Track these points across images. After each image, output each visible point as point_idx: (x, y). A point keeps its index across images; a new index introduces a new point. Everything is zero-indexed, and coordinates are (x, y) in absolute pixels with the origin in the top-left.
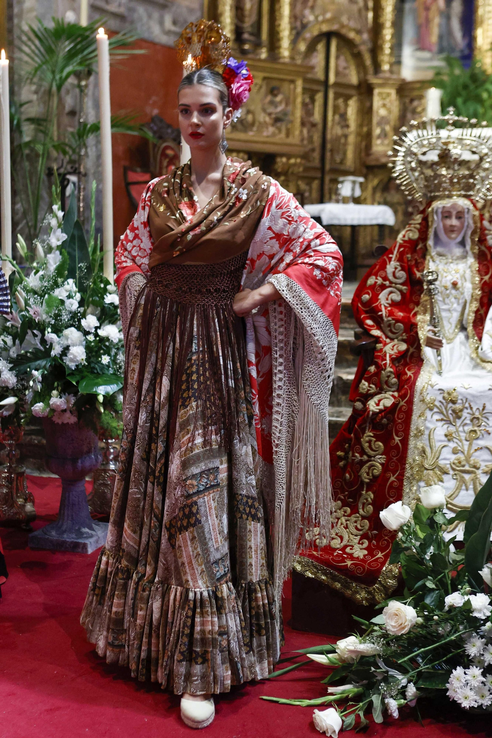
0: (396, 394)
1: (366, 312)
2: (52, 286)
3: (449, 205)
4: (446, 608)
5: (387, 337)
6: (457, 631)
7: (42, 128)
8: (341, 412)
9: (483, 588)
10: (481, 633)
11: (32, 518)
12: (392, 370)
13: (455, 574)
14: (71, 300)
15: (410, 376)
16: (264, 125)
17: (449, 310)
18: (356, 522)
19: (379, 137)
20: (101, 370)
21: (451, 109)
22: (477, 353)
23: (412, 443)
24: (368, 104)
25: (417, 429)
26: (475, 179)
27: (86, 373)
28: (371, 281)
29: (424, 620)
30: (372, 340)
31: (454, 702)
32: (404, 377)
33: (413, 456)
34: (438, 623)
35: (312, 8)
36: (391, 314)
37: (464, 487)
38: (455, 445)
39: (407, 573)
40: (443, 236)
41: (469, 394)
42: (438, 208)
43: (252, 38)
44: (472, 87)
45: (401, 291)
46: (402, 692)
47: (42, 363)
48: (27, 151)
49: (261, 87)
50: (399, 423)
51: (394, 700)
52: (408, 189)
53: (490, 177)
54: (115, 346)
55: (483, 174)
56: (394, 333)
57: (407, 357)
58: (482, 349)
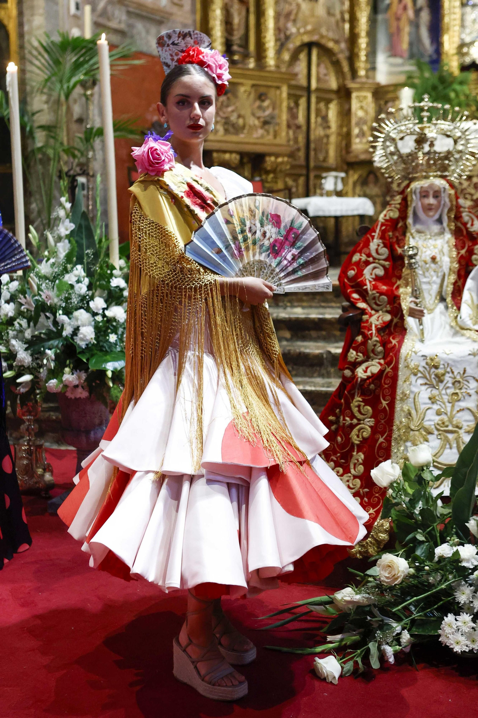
0: (382, 361)
1: (352, 287)
2: (62, 271)
3: (426, 185)
4: (436, 559)
5: (372, 309)
6: (447, 580)
7: (52, 134)
8: (331, 383)
9: (470, 539)
10: (470, 582)
11: (50, 486)
12: (377, 339)
13: (443, 526)
14: (80, 284)
15: (395, 345)
16: (253, 128)
17: (429, 283)
18: (348, 481)
19: (358, 136)
20: (109, 348)
21: (426, 97)
22: (456, 322)
23: (398, 406)
24: (346, 107)
25: (403, 393)
26: (450, 161)
27: (96, 352)
28: (356, 258)
29: (416, 570)
30: (358, 312)
31: (446, 647)
32: (389, 346)
33: (400, 419)
34: (429, 574)
35: (294, 21)
36: (375, 287)
37: (448, 446)
38: (439, 407)
39: (398, 526)
40: (421, 214)
41: (451, 359)
42: (416, 189)
43: (241, 50)
44: (440, 87)
45: (384, 266)
46: (397, 639)
47: (55, 342)
48: (39, 156)
49: (250, 94)
50: (386, 388)
51: (390, 646)
52: (388, 171)
53: (464, 158)
54: (121, 326)
55: (457, 156)
56: (378, 305)
57: (391, 327)
58: (461, 318)
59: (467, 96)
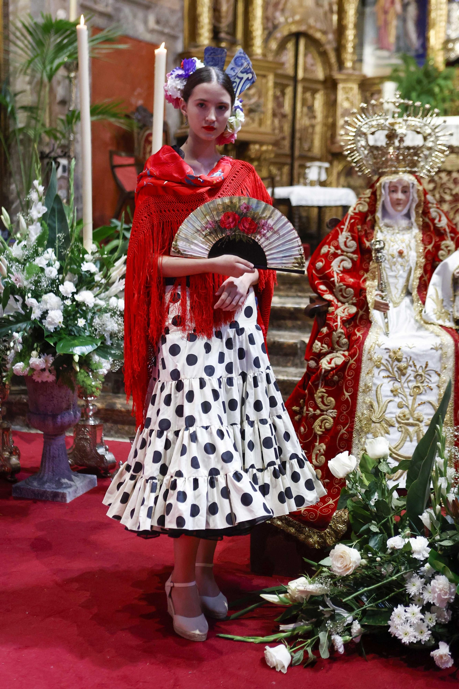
0: (346, 353)
1: (320, 278)
2: (33, 255)
3: (395, 180)
4: (389, 551)
5: (339, 301)
6: (398, 571)
7: (34, 115)
9: (423, 531)
10: (421, 574)
11: (16, 470)
12: (342, 331)
13: (399, 519)
14: (50, 268)
15: (359, 337)
17: (396, 277)
19: (342, 127)
20: (78, 332)
21: (398, 93)
22: (421, 316)
23: (360, 398)
24: (333, 97)
25: (365, 385)
26: (419, 157)
27: (64, 335)
28: (325, 249)
29: (368, 561)
31: (395, 637)
32: (354, 338)
33: (361, 410)
34: (381, 565)
35: (283, 10)
36: (342, 280)
37: (408, 439)
38: (400, 400)
39: (354, 518)
40: (390, 208)
41: (414, 353)
42: (385, 183)
43: (228, 37)
44: (425, 82)
45: (352, 259)
46: (348, 629)
47: (23, 325)
48: (21, 137)
50: (349, 380)
51: (340, 636)
52: (358, 165)
53: (433, 155)
54: (91, 311)
55: (426, 152)
56: (345, 297)
57: (356, 319)
58: (425, 312)
59: (451, 92)
